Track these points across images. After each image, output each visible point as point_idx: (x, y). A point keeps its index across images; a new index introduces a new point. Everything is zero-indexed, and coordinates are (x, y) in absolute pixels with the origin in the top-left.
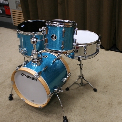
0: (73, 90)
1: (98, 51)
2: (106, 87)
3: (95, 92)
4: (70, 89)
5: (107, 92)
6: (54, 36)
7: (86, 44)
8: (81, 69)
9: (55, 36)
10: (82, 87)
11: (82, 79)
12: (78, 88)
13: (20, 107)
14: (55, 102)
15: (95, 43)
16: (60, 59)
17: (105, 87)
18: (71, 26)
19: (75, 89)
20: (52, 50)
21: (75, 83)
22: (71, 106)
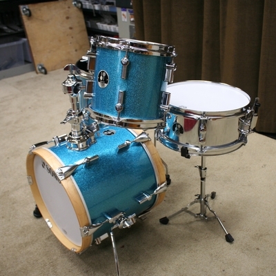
0: (176, 224)
1: (242, 139)
2: (261, 235)
3: (227, 243)
4: (170, 222)
5: (258, 249)
6: (104, 75)
7: (204, 113)
8: (203, 179)
9: (106, 77)
10: (201, 224)
11: (203, 203)
12: (191, 223)
13: (46, 239)
14: (123, 247)
15: (237, 114)
16: (144, 145)
17: (259, 236)
18: (158, 54)
19: (182, 224)
20: (100, 115)
21: (185, 210)
22: (153, 266)
